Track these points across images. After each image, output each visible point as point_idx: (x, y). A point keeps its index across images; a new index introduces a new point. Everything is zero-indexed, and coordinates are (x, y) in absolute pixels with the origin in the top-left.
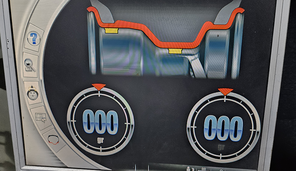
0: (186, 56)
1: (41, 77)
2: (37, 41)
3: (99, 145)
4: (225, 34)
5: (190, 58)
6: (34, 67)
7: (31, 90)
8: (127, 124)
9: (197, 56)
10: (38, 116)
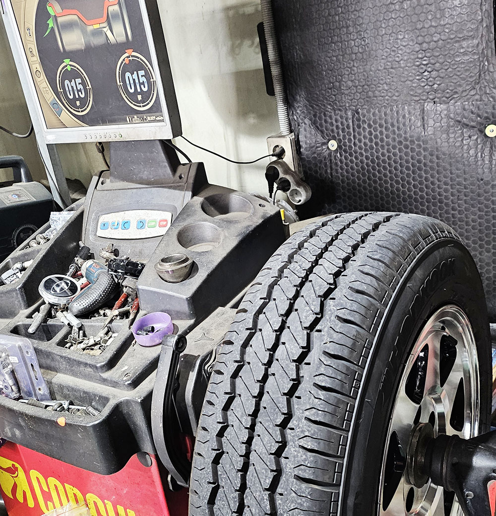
0: (103, 29)
1: (39, 61)
2: (31, 34)
3: (78, 108)
4: (117, 8)
5: (105, 30)
6: (34, 53)
7: (37, 71)
8: (88, 87)
9: (108, 27)
10: (44, 89)
